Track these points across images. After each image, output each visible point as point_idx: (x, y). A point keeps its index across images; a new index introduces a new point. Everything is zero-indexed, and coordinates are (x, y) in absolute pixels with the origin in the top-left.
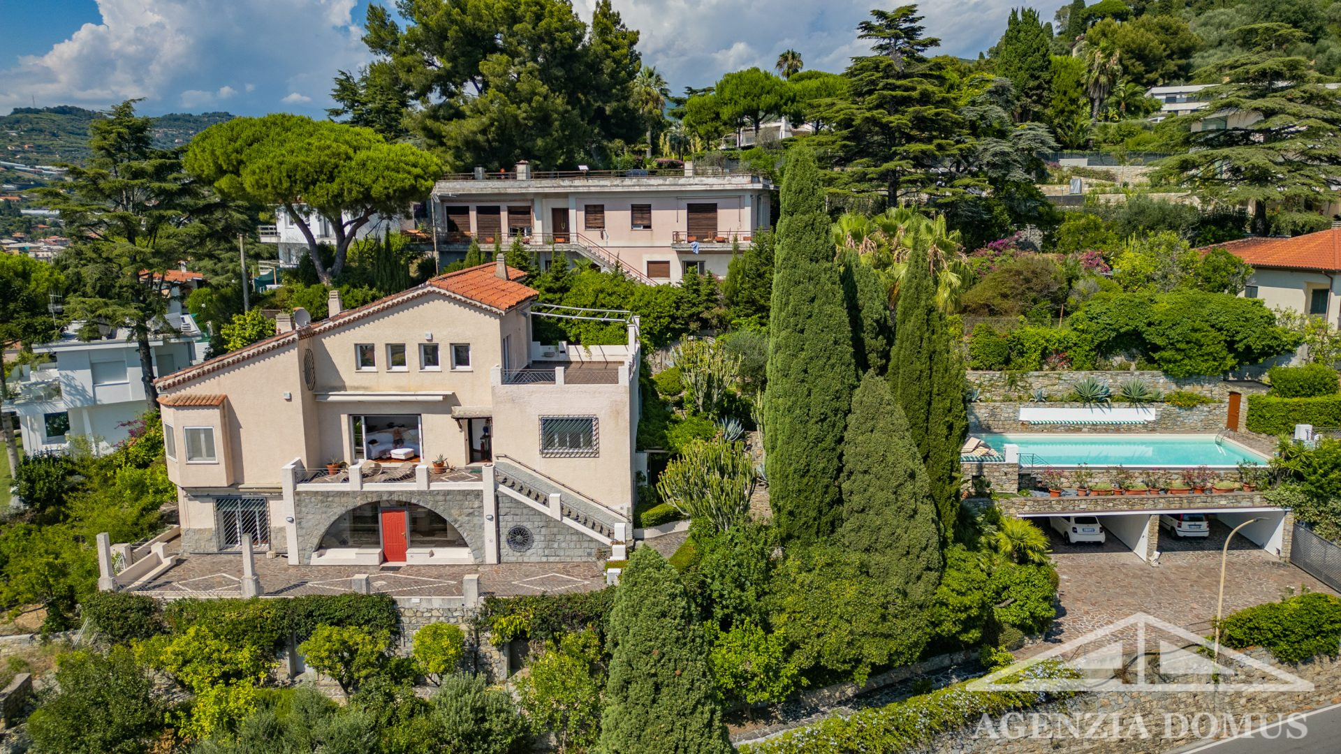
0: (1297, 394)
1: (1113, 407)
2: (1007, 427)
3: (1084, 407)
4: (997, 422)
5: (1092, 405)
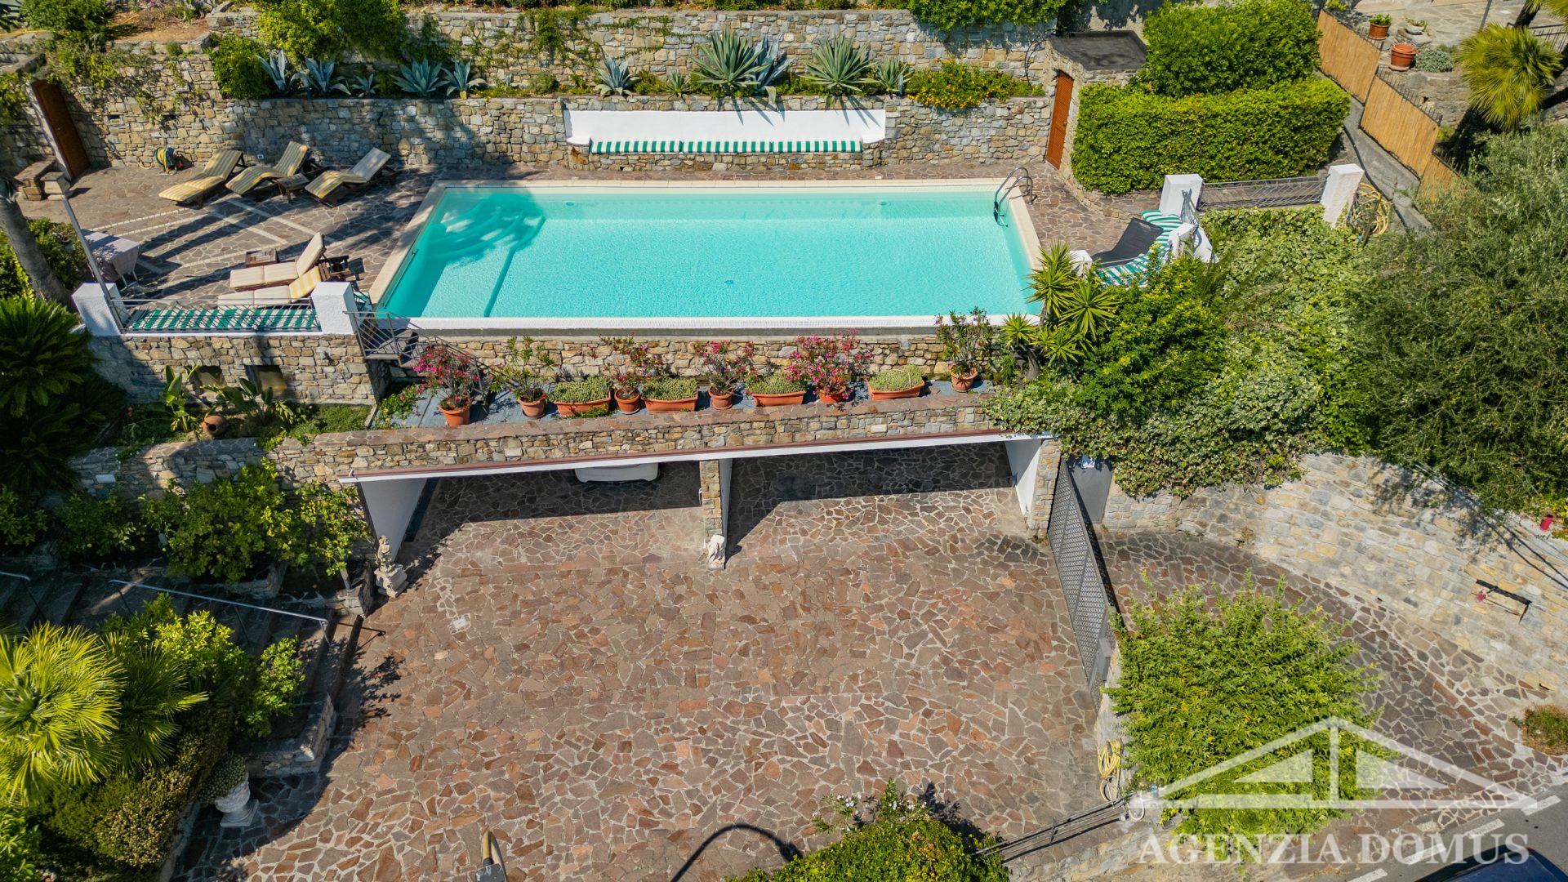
0: (1196, 86)
1: (790, 109)
2: (543, 157)
3: (721, 107)
4: (516, 148)
5: (739, 102)
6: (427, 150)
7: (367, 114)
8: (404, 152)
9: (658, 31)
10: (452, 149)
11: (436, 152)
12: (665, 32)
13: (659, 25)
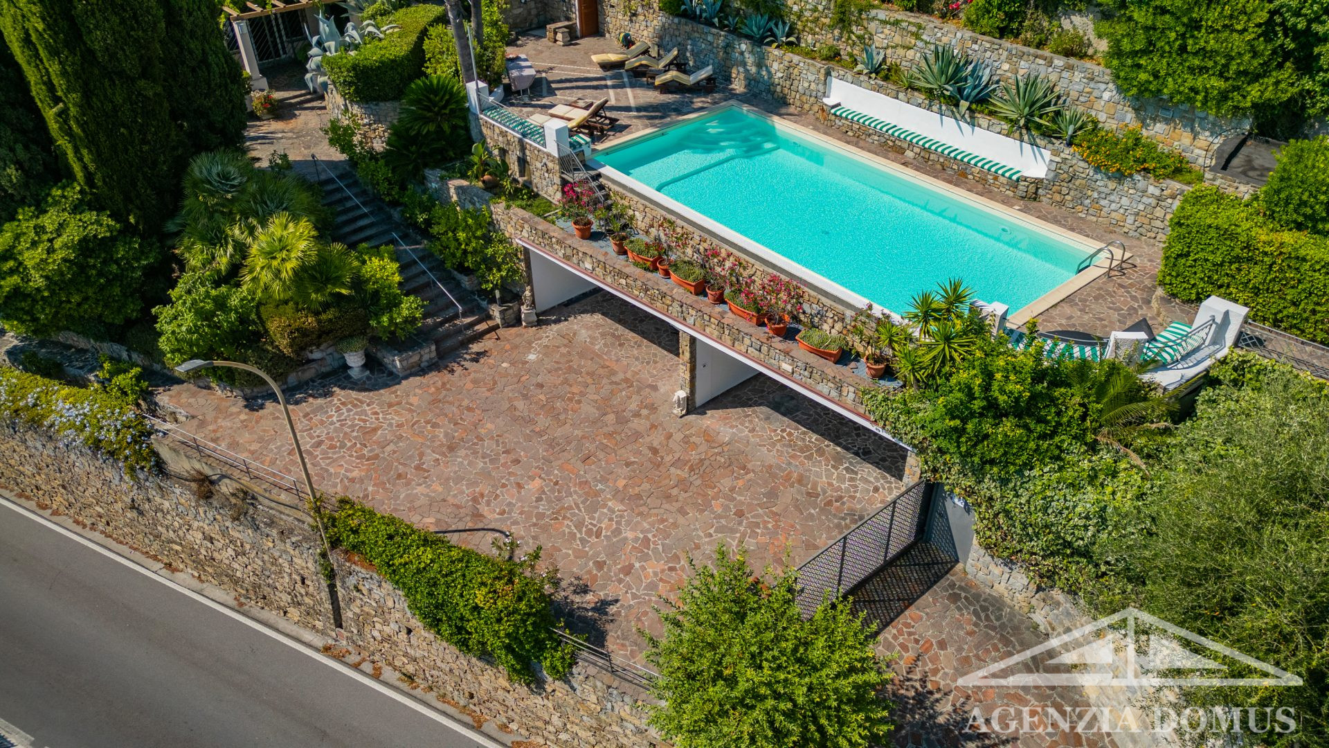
1: (979, 126)
2: (806, 107)
3: (929, 108)
4: (793, 93)
5: (944, 108)
6: (746, 78)
7: (721, 42)
8: (734, 76)
9: (913, 34)
10: (759, 82)
11: (751, 81)
12: (917, 36)
13: (914, 29)
